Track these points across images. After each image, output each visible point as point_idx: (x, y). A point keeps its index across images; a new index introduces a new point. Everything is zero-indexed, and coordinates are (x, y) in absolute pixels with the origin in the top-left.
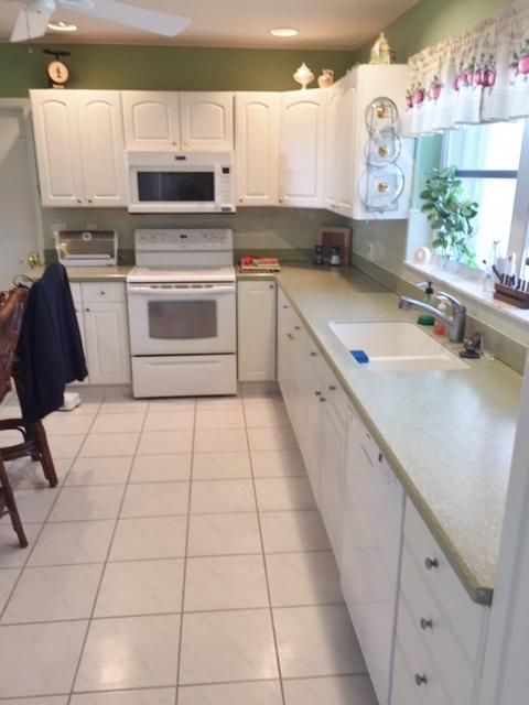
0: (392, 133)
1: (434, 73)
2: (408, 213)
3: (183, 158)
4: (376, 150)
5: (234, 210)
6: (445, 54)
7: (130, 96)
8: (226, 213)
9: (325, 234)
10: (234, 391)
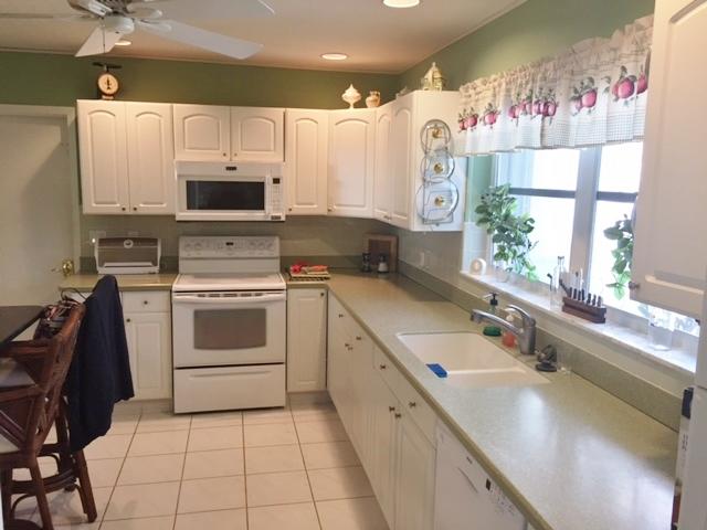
0: (446, 152)
1: (489, 100)
2: (463, 225)
3: (234, 168)
4: (432, 167)
5: (283, 219)
6: (500, 85)
7: (181, 109)
8: (276, 221)
9: (371, 242)
10: (283, 403)
